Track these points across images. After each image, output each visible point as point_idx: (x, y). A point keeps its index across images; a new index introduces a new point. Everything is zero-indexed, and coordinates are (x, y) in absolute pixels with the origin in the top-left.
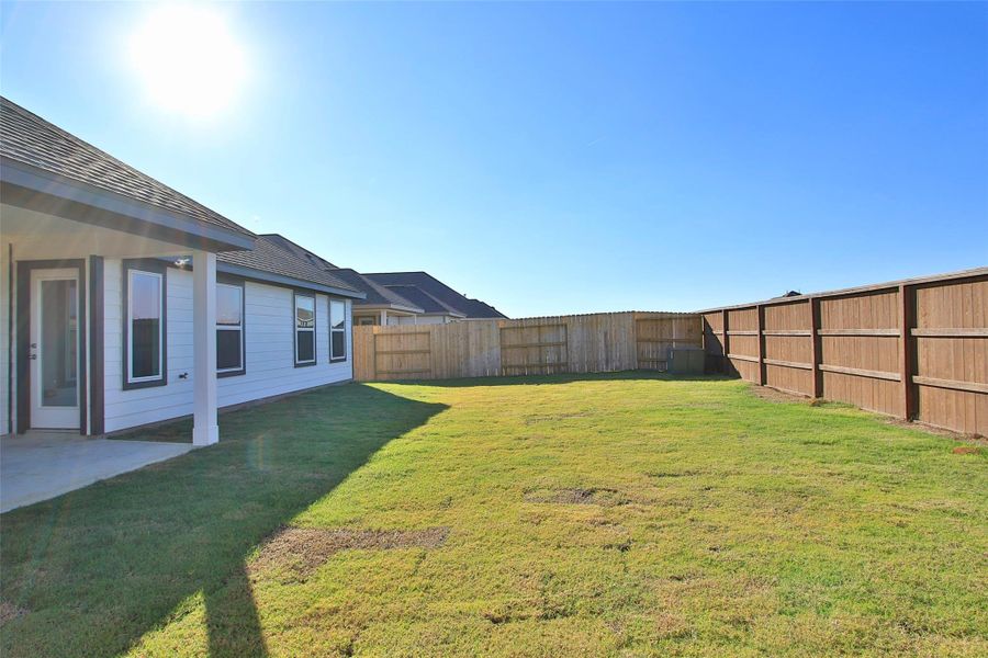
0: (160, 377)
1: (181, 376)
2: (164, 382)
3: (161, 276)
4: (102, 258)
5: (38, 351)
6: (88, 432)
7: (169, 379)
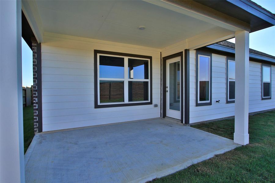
0: (209, 101)
1: (217, 102)
2: (210, 104)
3: (210, 57)
4: (189, 50)
5: (168, 89)
6: (184, 123)
7: (213, 103)
